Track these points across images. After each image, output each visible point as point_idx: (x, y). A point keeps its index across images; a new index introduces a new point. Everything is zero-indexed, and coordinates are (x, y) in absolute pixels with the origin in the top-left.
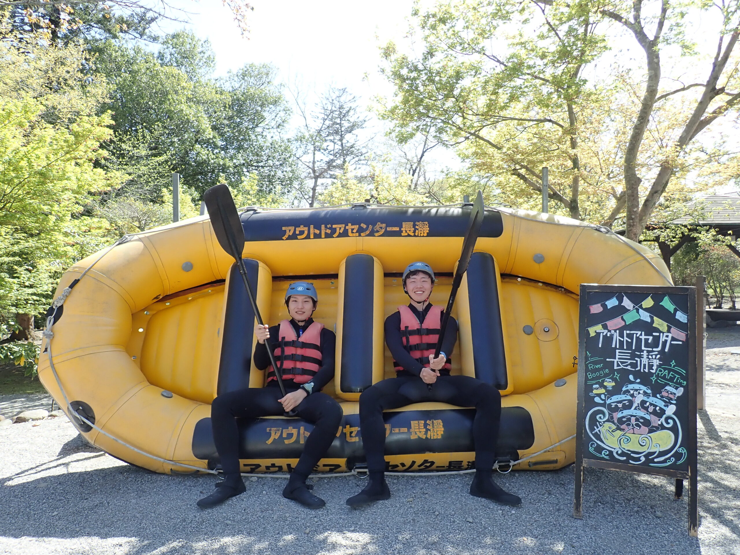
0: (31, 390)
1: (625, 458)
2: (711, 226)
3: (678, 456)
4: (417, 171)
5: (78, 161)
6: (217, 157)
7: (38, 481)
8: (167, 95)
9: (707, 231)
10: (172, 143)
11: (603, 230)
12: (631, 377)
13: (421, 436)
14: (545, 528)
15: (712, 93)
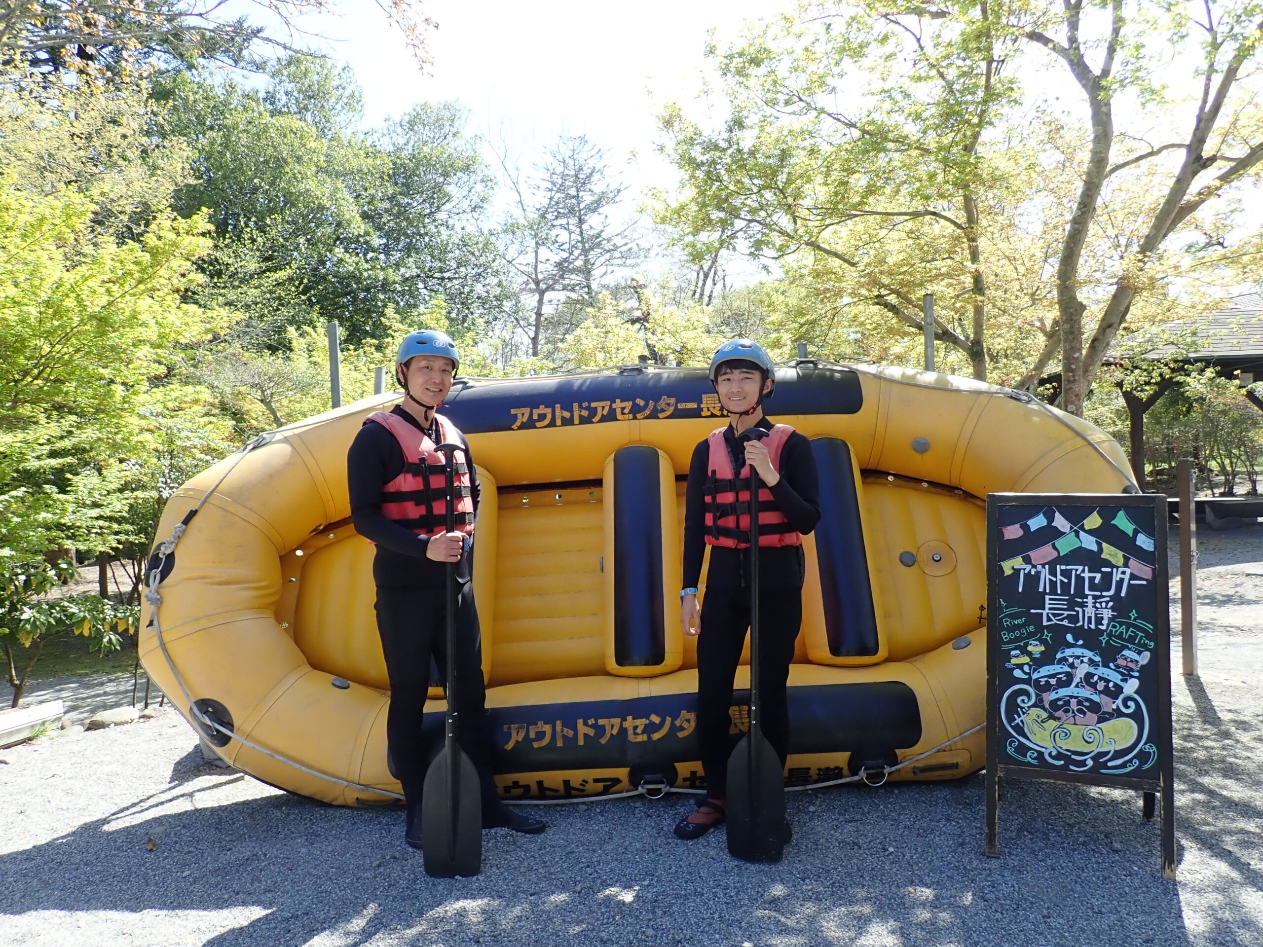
0: (82, 669)
1: (1062, 762)
2: (1208, 362)
3: (1143, 756)
4: (711, 276)
6: (373, 267)
8: (283, 165)
9: (1202, 371)
12: (1069, 638)
13: (743, 730)
14: (941, 873)
15: (1196, 165)
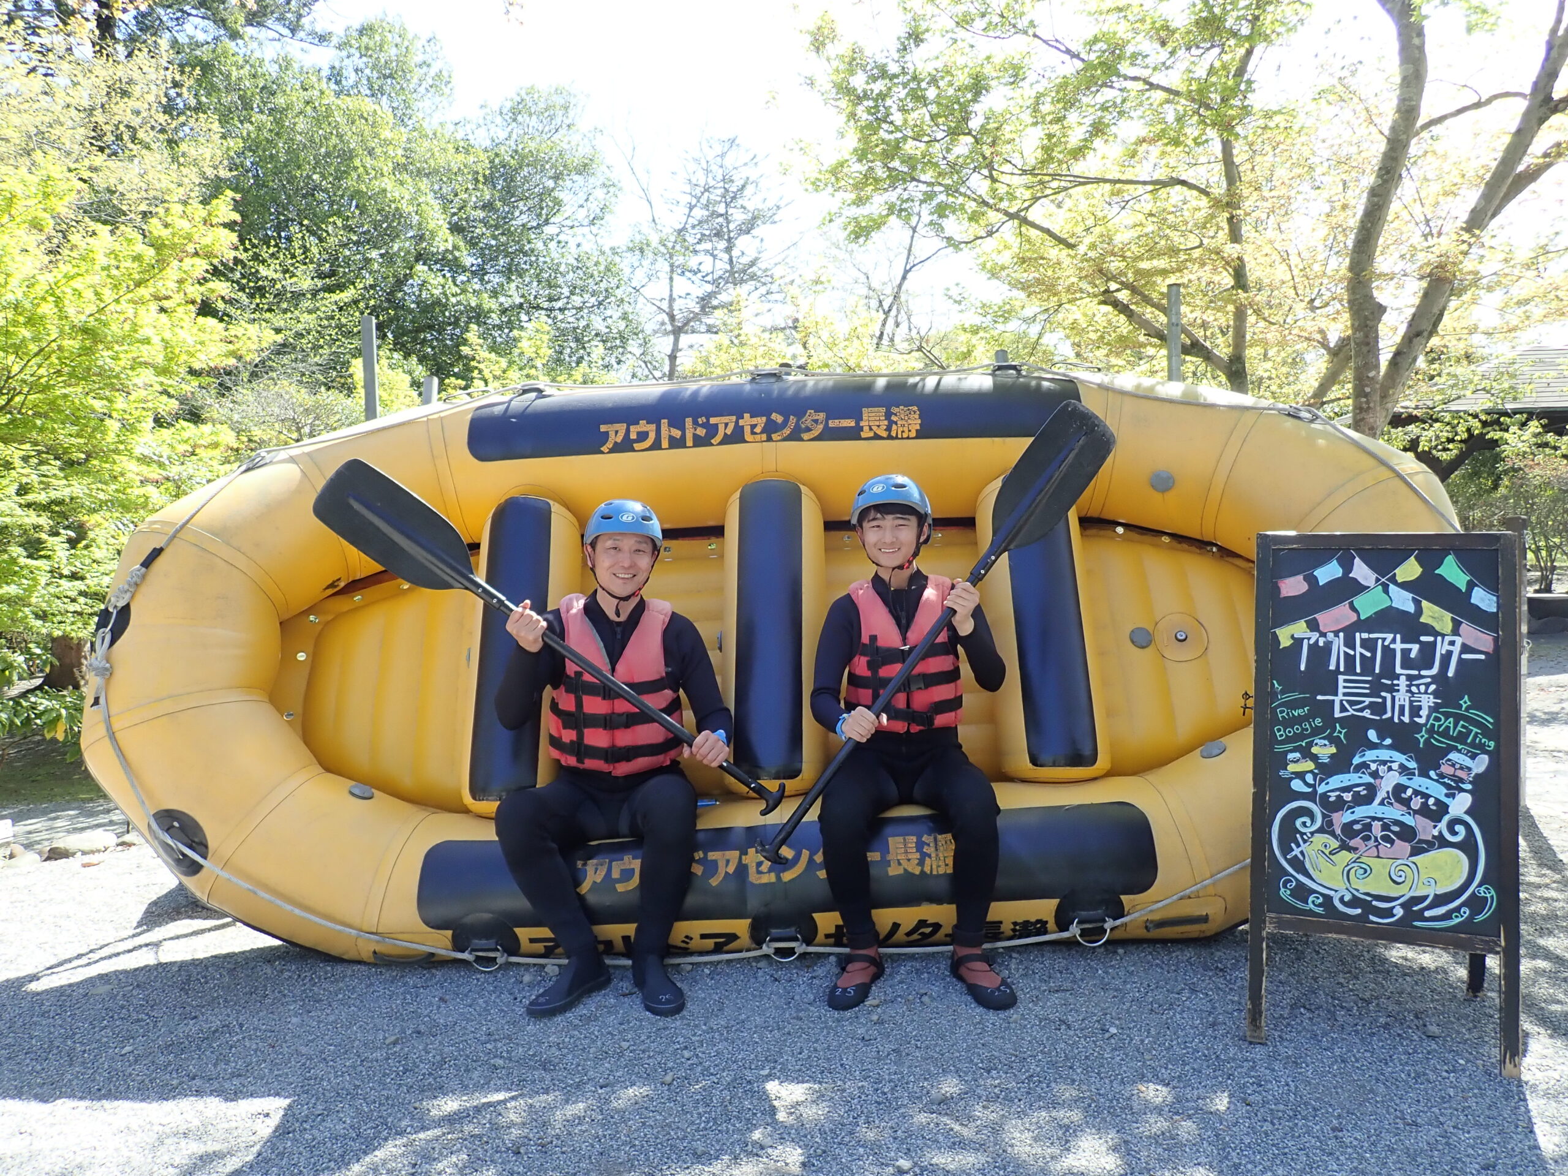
0: (88, 792)
1: (1359, 911)
2: (1531, 414)
3: (1476, 903)
4: (893, 313)
5: (166, 304)
6: (464, 291)
7: (90, 981)
8: (351, 158)
9: (1524, 424)
10: (368, 261)
11: (1304, 414)
12: (1372, 735)
13: (910, 870)
14: (1185, 1064)
15: (1544, 109)
